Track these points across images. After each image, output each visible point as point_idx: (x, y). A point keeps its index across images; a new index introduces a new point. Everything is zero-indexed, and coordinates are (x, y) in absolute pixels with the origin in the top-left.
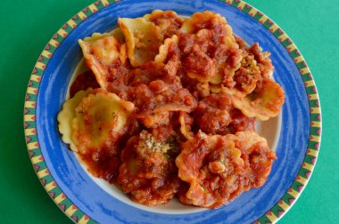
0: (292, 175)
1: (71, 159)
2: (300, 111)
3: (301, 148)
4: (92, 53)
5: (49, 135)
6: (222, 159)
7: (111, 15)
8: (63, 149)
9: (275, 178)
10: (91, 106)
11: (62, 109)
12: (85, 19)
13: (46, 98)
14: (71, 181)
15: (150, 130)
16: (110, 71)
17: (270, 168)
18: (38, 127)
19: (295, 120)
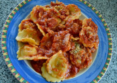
4: (31, 56)
6: (90, 33)
11: (45, 78)
12: (8, 53)
15: (71, 50)
16: (40, 53)
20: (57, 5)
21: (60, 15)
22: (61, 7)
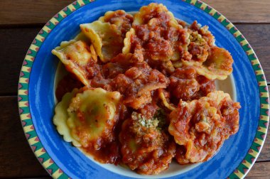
0: (256, 116)
1: (77, 154)
2: (244, 66)
3: (255, 94)
4: (69, 58)
5: (51, 139)
7: (71, 24)
8: (68, 147)
9: (244, 122)
10: (81, 104)
11: (55, 114)
12: (50, 32)
13: (38, 108)
14: (84, 173)
15: (139, 111)
16: (87, 70)
17: (238, 116)
18: (39, 134)
20: (200, 33)
21: (187, 49)
22: (204, 40)
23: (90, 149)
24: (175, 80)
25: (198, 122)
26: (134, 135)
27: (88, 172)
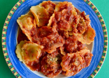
0: (98, 61)
1: (24, 66)
2: (100, 37)
4: (24, 27)
5: (14, 59)
6: (76, 62)
7: (26, 6)
8: (20, 63)
9: (93, 62)
11: (16, 49)
12: (17, 9)
13: (10, 45)
14: (26, 74)
15: (50, 54)
16: (31, 32)
17: (91, 59)
18: (10, 57)
19: (99, 40)
20: (85, 18)
21: (76, 27)
22: (85, 23)
23: (29, 65)
24: (68, 43)
25: (73, 62)
26: (47, 64)
27: (27, 74)
